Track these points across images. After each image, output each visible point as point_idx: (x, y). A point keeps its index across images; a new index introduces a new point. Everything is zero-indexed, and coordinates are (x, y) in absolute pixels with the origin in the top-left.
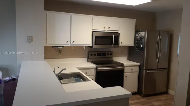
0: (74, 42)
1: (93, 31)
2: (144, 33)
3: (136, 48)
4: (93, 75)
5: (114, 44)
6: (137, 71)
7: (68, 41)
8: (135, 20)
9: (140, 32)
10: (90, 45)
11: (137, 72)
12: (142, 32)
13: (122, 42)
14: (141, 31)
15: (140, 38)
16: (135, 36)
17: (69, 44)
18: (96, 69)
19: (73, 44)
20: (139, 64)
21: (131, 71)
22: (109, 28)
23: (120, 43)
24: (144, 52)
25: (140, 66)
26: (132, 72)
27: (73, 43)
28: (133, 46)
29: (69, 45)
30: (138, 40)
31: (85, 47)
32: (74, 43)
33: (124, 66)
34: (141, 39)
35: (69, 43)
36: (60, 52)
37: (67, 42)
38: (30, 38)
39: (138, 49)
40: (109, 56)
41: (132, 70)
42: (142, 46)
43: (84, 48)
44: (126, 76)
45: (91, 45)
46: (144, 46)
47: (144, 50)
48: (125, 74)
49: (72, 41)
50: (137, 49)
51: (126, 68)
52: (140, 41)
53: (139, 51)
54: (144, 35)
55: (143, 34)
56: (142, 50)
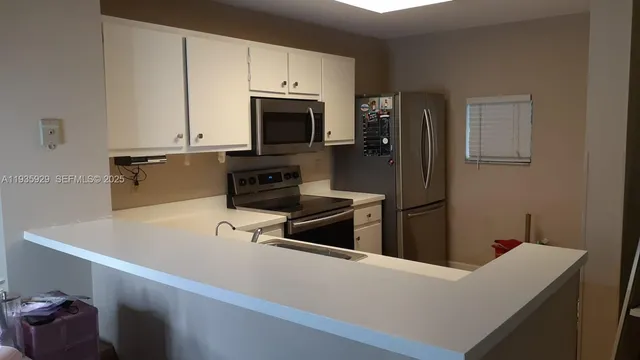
0: (201, 137)
1: (252, 97)
2: (390, 100)
3: (365, 148)
5: (314, 141)
6: (380, 218)
8: (354, 60)
9: (376, 99)
10: (246, 145)
11: (380, 221)
12: (382, 100)
13: (329, 133)
14: (380, 96)
15: (378, 117)
16: (358, 113)
17: (181, 147)
18: (286, 225)
19: (198, 145)
20: (382, 197)
21: (367, 220)
22: (296, 84)
23: (326, 137)
24: (394, 158)
25: (383, 203)
26: (369, 223)
27: (196, 140)
28: (353, 143)
29: (183, 151)
30: (369, 125)
31: (224, 155)
32: (202, 143)
33: (353, 207)
34: (382, 121)
35: (183, 142)
36: (137, 183)
37: (176, 141)
38: (55, 127)
39: (370, 151)
41: (370, 216)
42: (385, 141)
44: (358, 239)
45: (249, 148)
46: (393, 141)
47: (394, 153)
48: (356, 232)
50: (367, 152)
51: (357, 213)
52: (374, 124)
53: (376, 156)
54: (390, 106)
55: (386, 102)
56: (389, 153)
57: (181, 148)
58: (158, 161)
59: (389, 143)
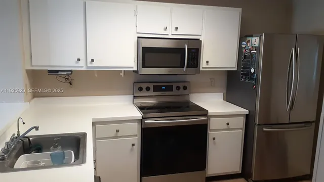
0: (93, 60)
1: (138, 37)
2: (257, 39)
3: (242, 74)
4: (136, 136)
5: (187, 67)
6: (242, 127)
7: (79, 60)
8: (241, 9)
9: (250, 39)
11: (241, 129)
12: (254, 39)
13: (207, 62)
14: (252, 36)
15: (250, 52)
16: (240, 48)
18: (141, 121)
19: (92, 65)
20: (246, 111)
21: (226, 127)
22: (177, 28)
23: (203, 65)
24: (256, 84)
25: (247, 116)
26: (228, 129)
27: (91, 63)
28: (236, 69)
29: (84, 68)
30: (245, 58)
31: (123, 72)
33: (209, 115)
34: (252, 55)
35: (82, 63)
36: (71, 84)
37: (77, 62)
39: (244, 77)
40: (182, 91)
42: (252, 70)
43: (122, 74)
44: (214, 138)
45: (135, 69)
46: (257, 71)
47: (257, 80)
48: (211, 134)
49: (89, 60)
50: (242, 77)
51: (212, 121)
52: (249, 58)
53: (247, 81)
54: (257, 45)
55: (255, 41)
56: (253, 79)
57: (82, 67)
58: (65, 73)
59: (254, 72)
